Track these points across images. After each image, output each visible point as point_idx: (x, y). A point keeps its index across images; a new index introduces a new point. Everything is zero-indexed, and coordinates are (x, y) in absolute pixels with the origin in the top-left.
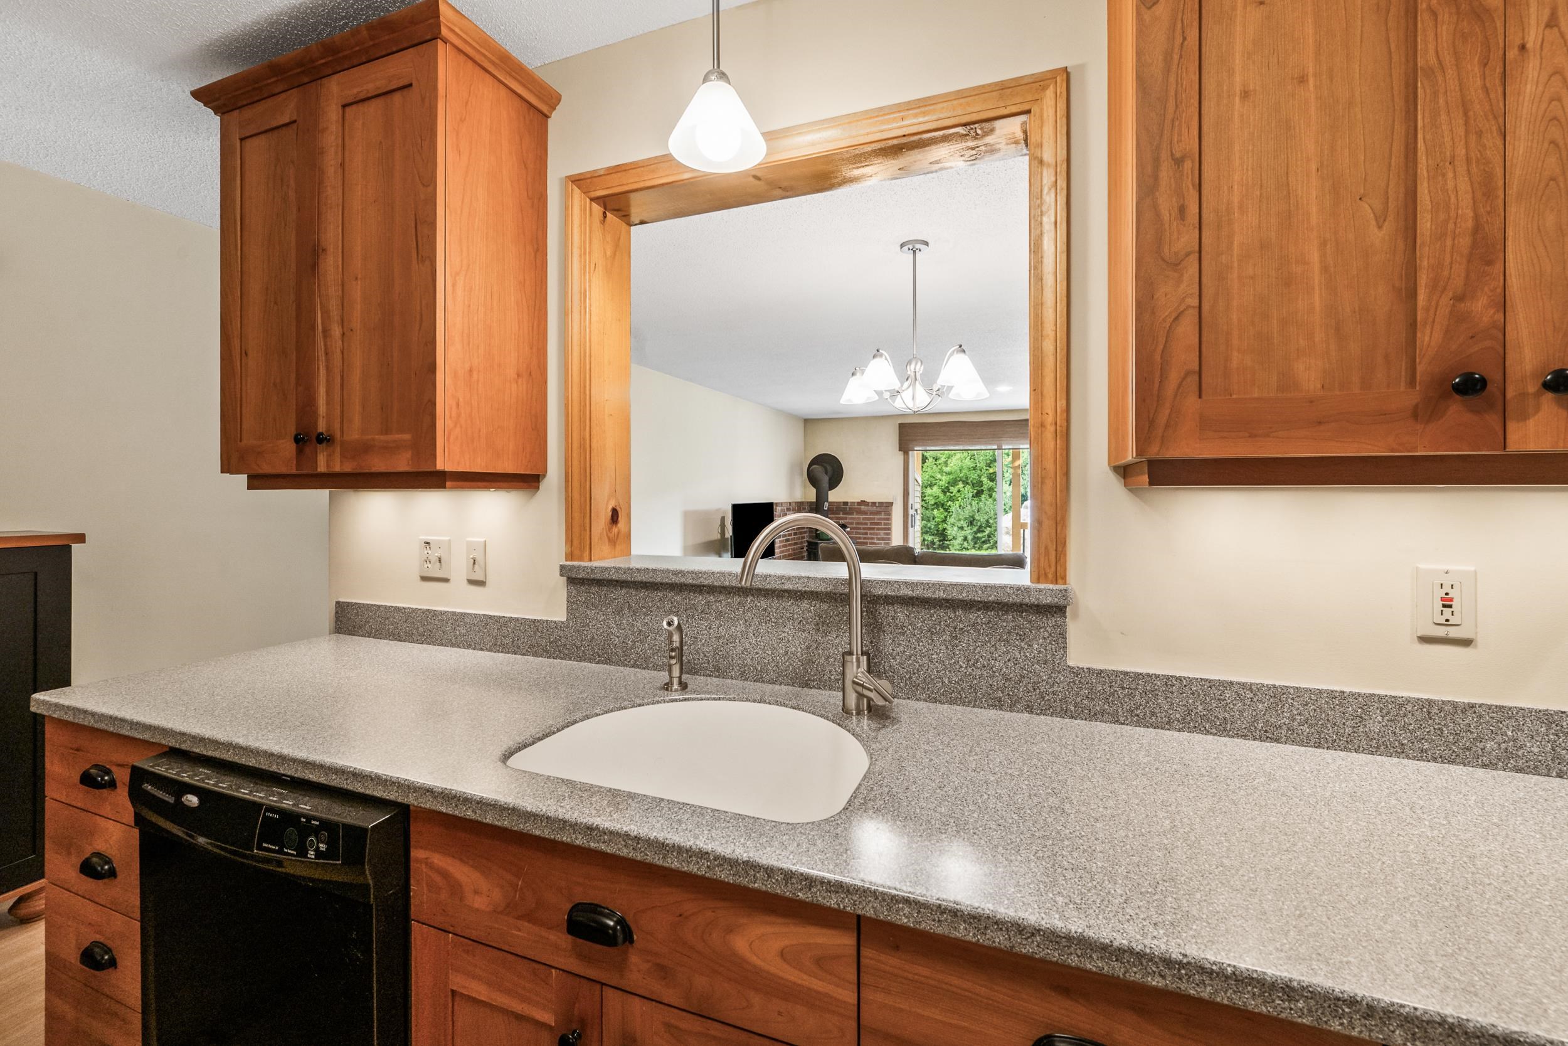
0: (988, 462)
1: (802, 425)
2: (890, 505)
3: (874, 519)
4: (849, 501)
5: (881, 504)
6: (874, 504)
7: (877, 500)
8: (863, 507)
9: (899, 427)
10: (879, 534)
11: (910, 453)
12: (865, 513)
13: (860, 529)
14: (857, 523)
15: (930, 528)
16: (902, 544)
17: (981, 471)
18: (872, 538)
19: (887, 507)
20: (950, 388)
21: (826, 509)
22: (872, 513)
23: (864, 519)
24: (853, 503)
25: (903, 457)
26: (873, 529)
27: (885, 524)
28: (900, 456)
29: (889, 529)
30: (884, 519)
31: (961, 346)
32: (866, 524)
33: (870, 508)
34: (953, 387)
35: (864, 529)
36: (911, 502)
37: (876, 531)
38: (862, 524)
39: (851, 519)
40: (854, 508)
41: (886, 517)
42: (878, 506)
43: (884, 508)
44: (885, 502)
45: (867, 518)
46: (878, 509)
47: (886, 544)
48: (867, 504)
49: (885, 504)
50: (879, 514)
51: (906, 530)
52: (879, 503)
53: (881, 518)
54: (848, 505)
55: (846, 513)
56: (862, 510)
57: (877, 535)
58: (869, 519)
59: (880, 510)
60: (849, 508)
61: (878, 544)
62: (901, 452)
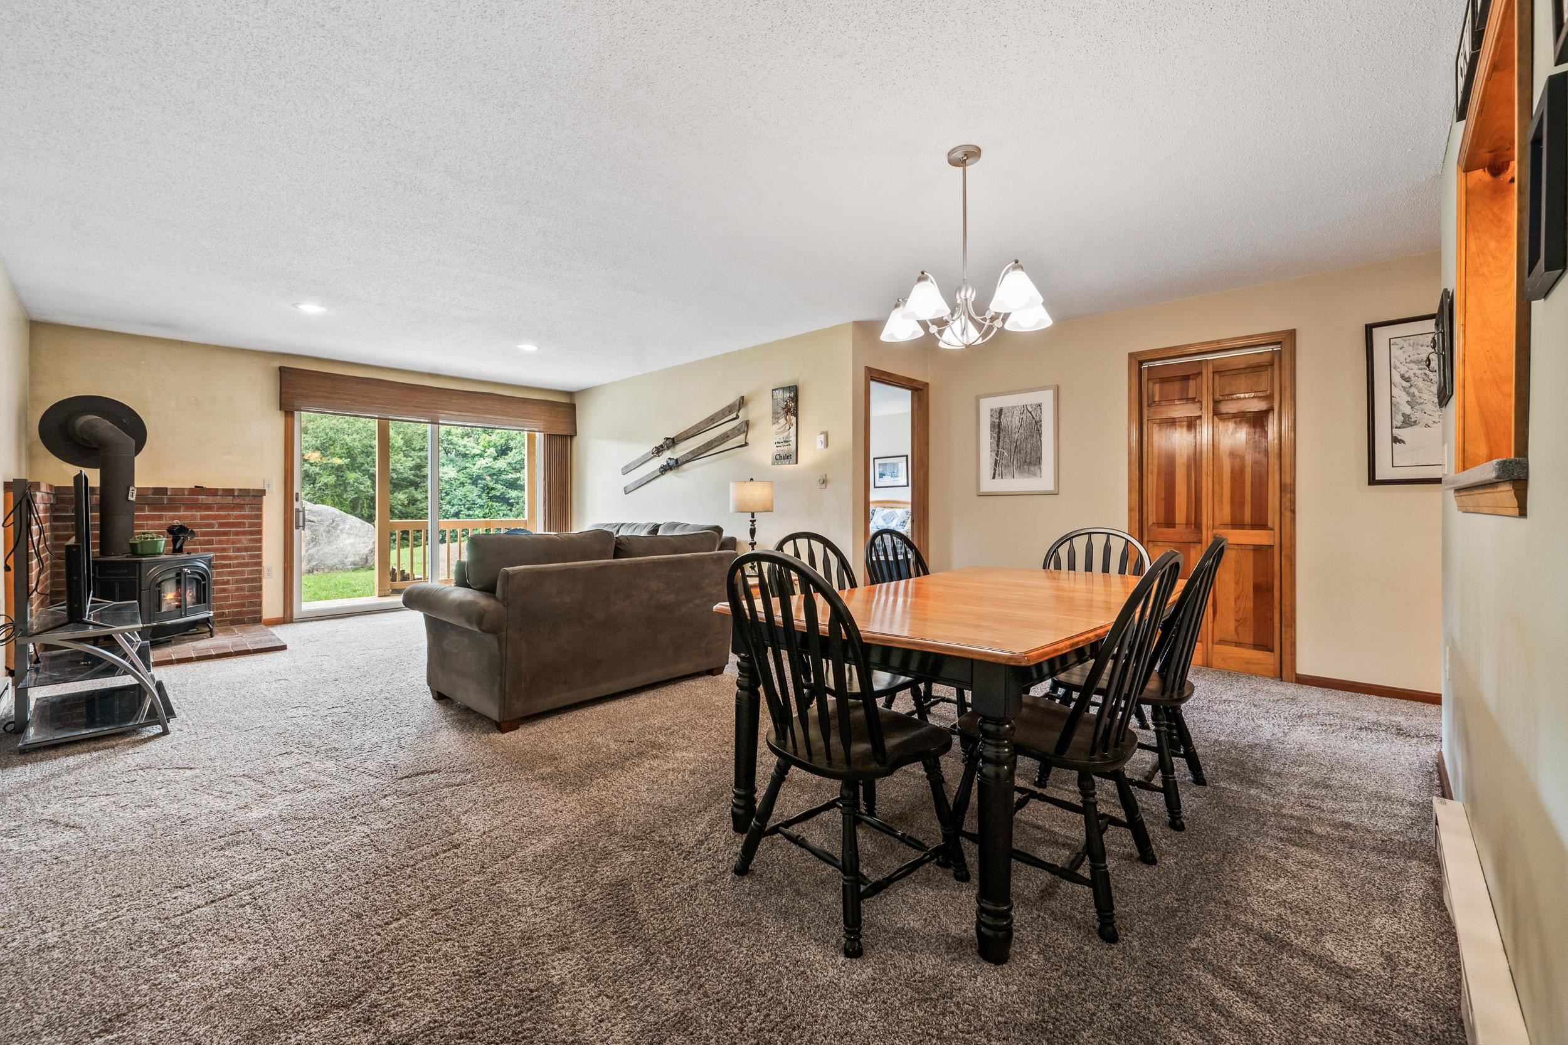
2: (261, 493)
3: (227, 517)
4: (169, 486)
5: (245, 492)
6: (229, 492)
7: (236, 485)
8: (199, 497)
9: (280, 371)
10: (240, 541)
11: (296, 413)
12: (208, 507)
19: (253, 496)
20: (1006, 316)
21: (133, 499)
22: (221, 508)
23: (202, 518)
24: (176, 491)
25: (283, 419)
26: (226, 534)
27: (251, 525)
28: (278, 416)
29: (260, 532)
30: (249, 517)
31: (1017, 262)
32: (209, 526)
33: (218, 499)
34: (1009, 314)
36: (295, 491)
37: (232, 537)
38: (199, 526)
39: (173, 518)
40: (182, 499)
41: (253, 513)
42: (234, 496)
43: (247, 498)
44: (249, 489)
45: (211, 515)
46: (237, 501)
47: (252, 557)
48: (213, 492)
49: (249, 493)
50: (237, 508)
51: (289, 533)
52: (240, 490)
53: (242, 515)
54: (167, 495)
55: (164, 509)
56: (200, 502)
57: (233, 543)
58: (215, 517)
59: (242, 502)
60: (169, 499)
61: (236, 558)
62: (279, 411)
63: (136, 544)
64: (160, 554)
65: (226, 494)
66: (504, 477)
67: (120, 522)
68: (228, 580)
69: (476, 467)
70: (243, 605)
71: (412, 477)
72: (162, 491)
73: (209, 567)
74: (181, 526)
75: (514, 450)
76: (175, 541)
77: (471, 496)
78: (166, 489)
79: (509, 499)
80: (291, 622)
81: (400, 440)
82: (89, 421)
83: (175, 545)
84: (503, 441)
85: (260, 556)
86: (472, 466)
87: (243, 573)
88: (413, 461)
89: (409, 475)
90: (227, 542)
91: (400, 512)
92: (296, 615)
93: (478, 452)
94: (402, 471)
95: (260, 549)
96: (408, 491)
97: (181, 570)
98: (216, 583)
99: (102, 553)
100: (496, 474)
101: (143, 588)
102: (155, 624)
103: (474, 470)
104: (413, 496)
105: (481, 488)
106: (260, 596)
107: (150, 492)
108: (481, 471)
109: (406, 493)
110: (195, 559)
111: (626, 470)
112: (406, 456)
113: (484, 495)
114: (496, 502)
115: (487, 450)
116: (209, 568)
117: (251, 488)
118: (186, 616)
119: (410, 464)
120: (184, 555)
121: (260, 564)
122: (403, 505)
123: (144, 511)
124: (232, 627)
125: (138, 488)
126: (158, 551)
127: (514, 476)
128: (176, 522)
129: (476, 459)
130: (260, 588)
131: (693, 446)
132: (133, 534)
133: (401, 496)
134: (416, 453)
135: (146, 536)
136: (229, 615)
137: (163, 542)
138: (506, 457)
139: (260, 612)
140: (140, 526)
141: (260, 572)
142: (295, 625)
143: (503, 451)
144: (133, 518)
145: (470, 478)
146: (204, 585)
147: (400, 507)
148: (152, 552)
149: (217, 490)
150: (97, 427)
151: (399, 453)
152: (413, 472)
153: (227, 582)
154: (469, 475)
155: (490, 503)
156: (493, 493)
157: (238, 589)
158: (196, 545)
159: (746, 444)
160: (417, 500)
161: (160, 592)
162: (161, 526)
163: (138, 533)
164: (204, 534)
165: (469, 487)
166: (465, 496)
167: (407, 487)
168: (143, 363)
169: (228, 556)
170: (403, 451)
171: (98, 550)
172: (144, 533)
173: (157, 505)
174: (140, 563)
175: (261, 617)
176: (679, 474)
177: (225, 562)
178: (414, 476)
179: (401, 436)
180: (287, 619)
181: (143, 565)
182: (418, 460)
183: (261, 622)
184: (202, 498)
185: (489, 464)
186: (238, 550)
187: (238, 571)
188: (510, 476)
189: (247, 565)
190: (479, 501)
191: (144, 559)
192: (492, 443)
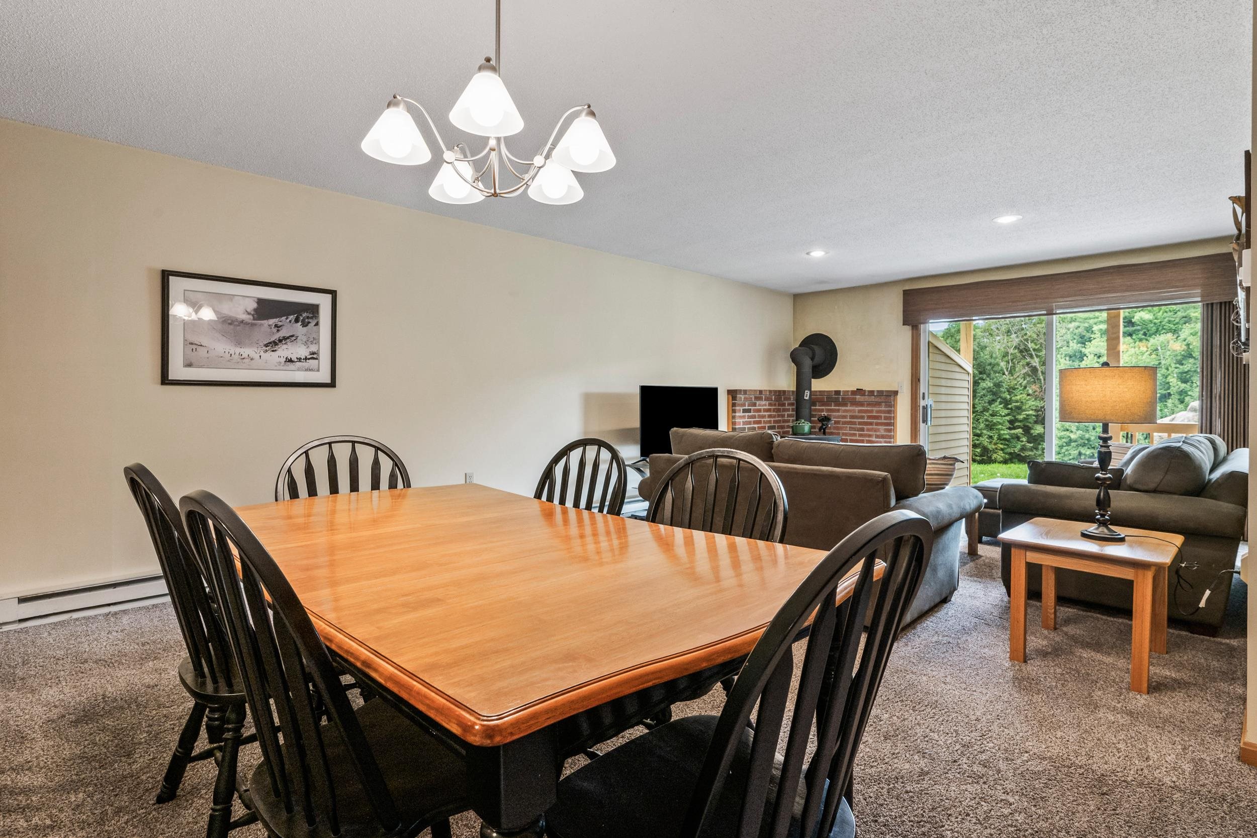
0: (1179, 358)
1: (789, 304)
2: (894, 394)
3: (872, 411)
4: (842, 389)
5: (880, 393)
6: (871, 393)
7: (878, 388)
8: (858, 397)
9: (904, 294)
10: (880, 430)
11: (921, 324)
13: (854, 423)
14: (852, 417)
15: (1089, 440)
16: (909, 443)
17: (1167, 369)
18: (870, 436)
19: (889, 397)
21: (807, 398)
22: (869, 404)
23: (860, 411)
24: (848, 392)
25: (910, 332)
26: (872, 423)
27: (886, 418)
28: (907, 331)
29: (893, 424)
30: (885, 412)
32: (862, 417)
33: (866, 398)
35: (860, 423)
36: (922, 391)
37: (874, 427)
39: (845, 411)
40: (849, 398)
43: (885, 397)
44: (883, 391)
45: (863, 410)
49: (886, 393)
51: (914, 426)
52: (878, 391)
54: (840, 395)
55: (839, 405)
57: (875, 431)
58: (866, 411)
59: (880, 401)
60: (842, 398)
72: (838, 393)
76: (822, 427)
78: (840, 391)
107: (833, 393)
117: (888, 390)
135: (799, 422)
144: (809, 411)
173: (837, 402)
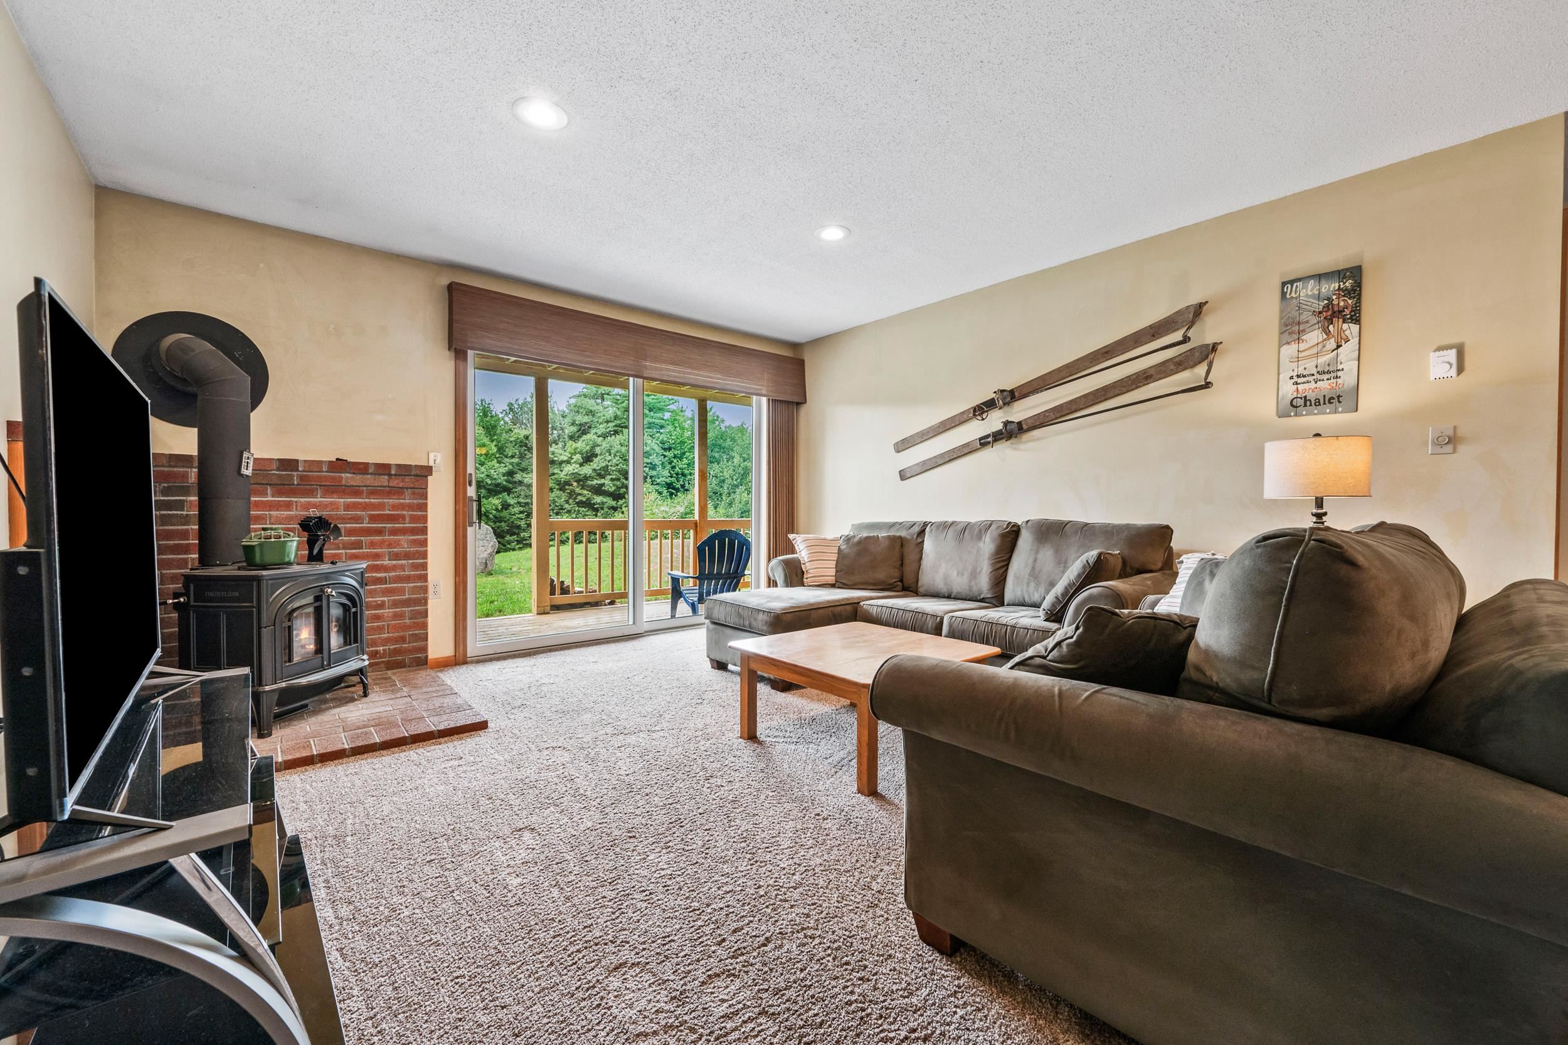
2: (425, 472)
3: (381, 506)
4: (301, 457)
5: (404, 470)
6: (383, 469)
7: (393, 460)
9: (446, 295)
10: (398, 544)
12: (355, 492)
19: (416, 476)
21: (248, 473)
22: (373, 493)
23: (348, 507)
24: (317, 464)
25: (453, 361)
26: (379, 532)
27: (414, 519)
29: (424, 531)
30: (411, 507)
32: (357, 519)
33: (369, 479)
36: (468, 470)
38: (344, 520)
39: (307, 506)
40: (319, 478)
41: (415, 501)
42: (390, 475)
43: (407, 479)
44: (410, 465)
45: (359, 503)
46: (395, 483)
47: (415, 567)
48: (361, 468)
49: (411, 471)
50: (394, 495)
51: (461, 532)
52: (399, 466)
53: (401, 504)
54: (298, 470)
55: (294, 492)
56: (344, 482)
57: (390, 545)
58: (365, 507)
59: (401, 485)
60: (301, 478)
61: (394, 568)
62: (448, 352)
63: (253, 546)
64: (290, 564)
65: (380, 471)
66: (590, 483)
67: (230, 509)
68: (383, 602)
69: (564, 473)
70: (403, 639)
71: (504, 483)
72: (288, 464)
73: (361, 584)
74: (320, 518)
75: (599, 457)
76: (311, 543)
77: (559, 501)
78: (297, 461)
79: (594, 504)
80: (465, 662)
81: (493, 447)
82: (178, 343)
83: (311, 549)
84: (588, 448)
85: (424, 566)
86: (560, 472)
87: (401, 591)
88: (505, 467)
89: (502, 480)
90: (381, 544)
91: (494, 516)
92: (471, 652)
93: (565, 458)
94: (495, 477)
95: (424, 555)
96: (501, 496)
97: (322, 591)
98: (370, 606)
99: (204, 561)
100: (582, 481)
101: (264, 624)
102: (284, 685)
103: (562, 476)
104: (506, 501)
105: (568, 493)
106: (424, 626)
108: (568, 477)
109: (500, 498)
110: (342, 573)
111: (902, 446)
112: (499, 462)
113: (571, 501)
114: (582, 507)
115: (573, 457)
116: (362, 587)
117: (413, 464)
118: (329, 666)
119: (503, 470)
120: (323, 566)
121: (424, 578)
122: (497, 510)
123: (266, 495)
124: (389, 672)
125: (255, 459)
126: (287, 560)
127: (599, 482)
128: (313, 512)
129: (563, 465)
130: (425, 614)
131: (1058, 399)
132: (249, 531)
133: (496, 501)
134: (508, 460)
135: (268, 533)
136: (383, 655)
137: (295, 544)
138: (591, 464)
139: (425, 649)
140: (259, 519)
141: (425, 590)
142: (471, 667)
143: (588, 458)
144: (248, 505)
145: (558, 484)
146: (355, 613)
147: (494, 512)
148: (278, 561)
149: (366, 465)
150: (193, 351)
151: (492, 460)
152: (505, 478)
153: (381, 606)
154: (558, 481)
155: (577, 509)
156: (580, 498)
157: (396, 616)
158: (338, 549)
159: (1207, 385)
160: (509, 505)
161: (290, 629)
162: (289, 519)
163: (256, 530)
164: (350, 533)
165: (557, 493)
166: (554, 502)
167: (500, 493)
168: (262, 265)
169: (382, 565)
170: (497, 458)
171: (197, 556)
172: (264, 529)
173: (284, 488)
174: (258, 579)
175: (427, 657)
176: (1022, 446)
177: (379, 575)
178: (506, 481)
179: (494, 443)
180: (459, 660)
181: (264, 584)
182: (511, 467)
183: (427, 664)
184: (346, 477)
185: (576, 470)
186: (396, 556)
187: (397, 588)
188: (595, 482)
189: (408, 579)
190: (566, 506)
191: (264, 573)
192: (579, 450)
